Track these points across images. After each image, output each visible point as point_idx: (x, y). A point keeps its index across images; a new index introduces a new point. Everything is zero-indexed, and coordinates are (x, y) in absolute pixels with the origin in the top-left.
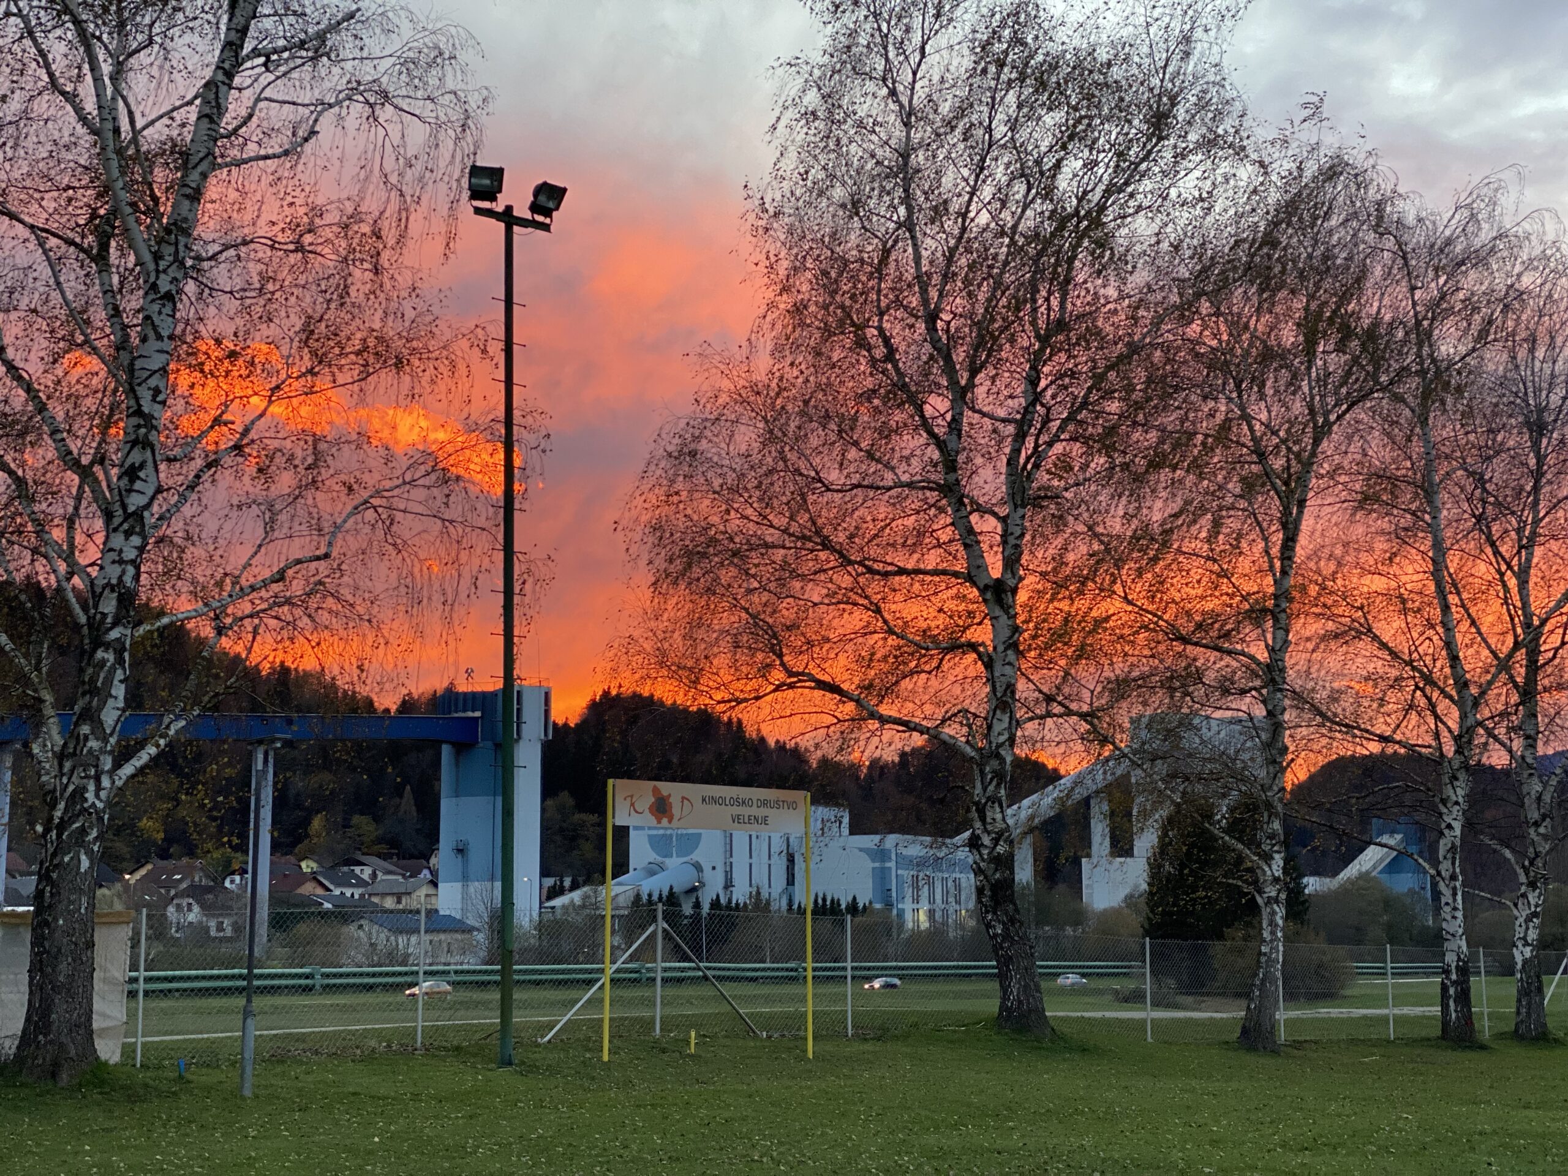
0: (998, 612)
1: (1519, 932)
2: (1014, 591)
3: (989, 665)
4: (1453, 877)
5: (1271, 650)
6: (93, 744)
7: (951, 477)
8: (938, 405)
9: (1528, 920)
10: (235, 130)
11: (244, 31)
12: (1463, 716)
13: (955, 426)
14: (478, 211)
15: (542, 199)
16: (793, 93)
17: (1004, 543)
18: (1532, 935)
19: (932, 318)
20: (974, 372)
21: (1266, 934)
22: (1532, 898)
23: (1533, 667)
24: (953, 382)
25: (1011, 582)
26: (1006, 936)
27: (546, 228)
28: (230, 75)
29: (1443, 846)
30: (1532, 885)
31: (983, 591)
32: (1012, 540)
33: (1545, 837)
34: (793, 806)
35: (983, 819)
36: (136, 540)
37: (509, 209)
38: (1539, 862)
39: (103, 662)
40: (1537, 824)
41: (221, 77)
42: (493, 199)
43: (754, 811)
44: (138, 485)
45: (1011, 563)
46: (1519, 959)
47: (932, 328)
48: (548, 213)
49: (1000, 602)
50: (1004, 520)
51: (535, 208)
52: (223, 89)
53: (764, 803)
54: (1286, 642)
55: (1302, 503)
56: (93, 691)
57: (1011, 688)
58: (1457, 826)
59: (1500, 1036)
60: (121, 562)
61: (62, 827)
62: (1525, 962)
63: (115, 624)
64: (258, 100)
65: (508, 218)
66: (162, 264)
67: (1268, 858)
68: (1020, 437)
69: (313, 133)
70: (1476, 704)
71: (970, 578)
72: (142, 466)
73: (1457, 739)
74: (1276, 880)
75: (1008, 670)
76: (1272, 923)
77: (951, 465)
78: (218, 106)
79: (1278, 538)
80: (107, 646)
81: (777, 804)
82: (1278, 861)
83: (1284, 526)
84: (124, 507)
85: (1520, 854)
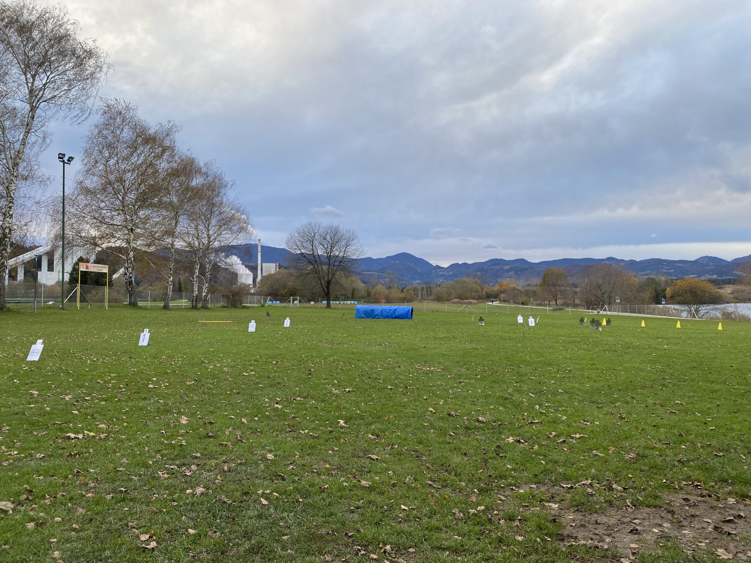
4: (196, 281)
9: (205, 288)
14: (60, 161)
15: (70, 159)
18: (206, 291)
25: (134, 229)
27: (70, 164)
29: (195, 276)
30: (206, 282)
31: (128, 230)
34: (106, 268)
38: (208, 279)
40: (208, 272)
42: (62, 159)
46: (203, 295)
49: (132, 232)
51: (68, 161)
58: (197, 272)
65: (64, 162)
75: (133, 244)
81: (103, 267)
85: (205, 278)
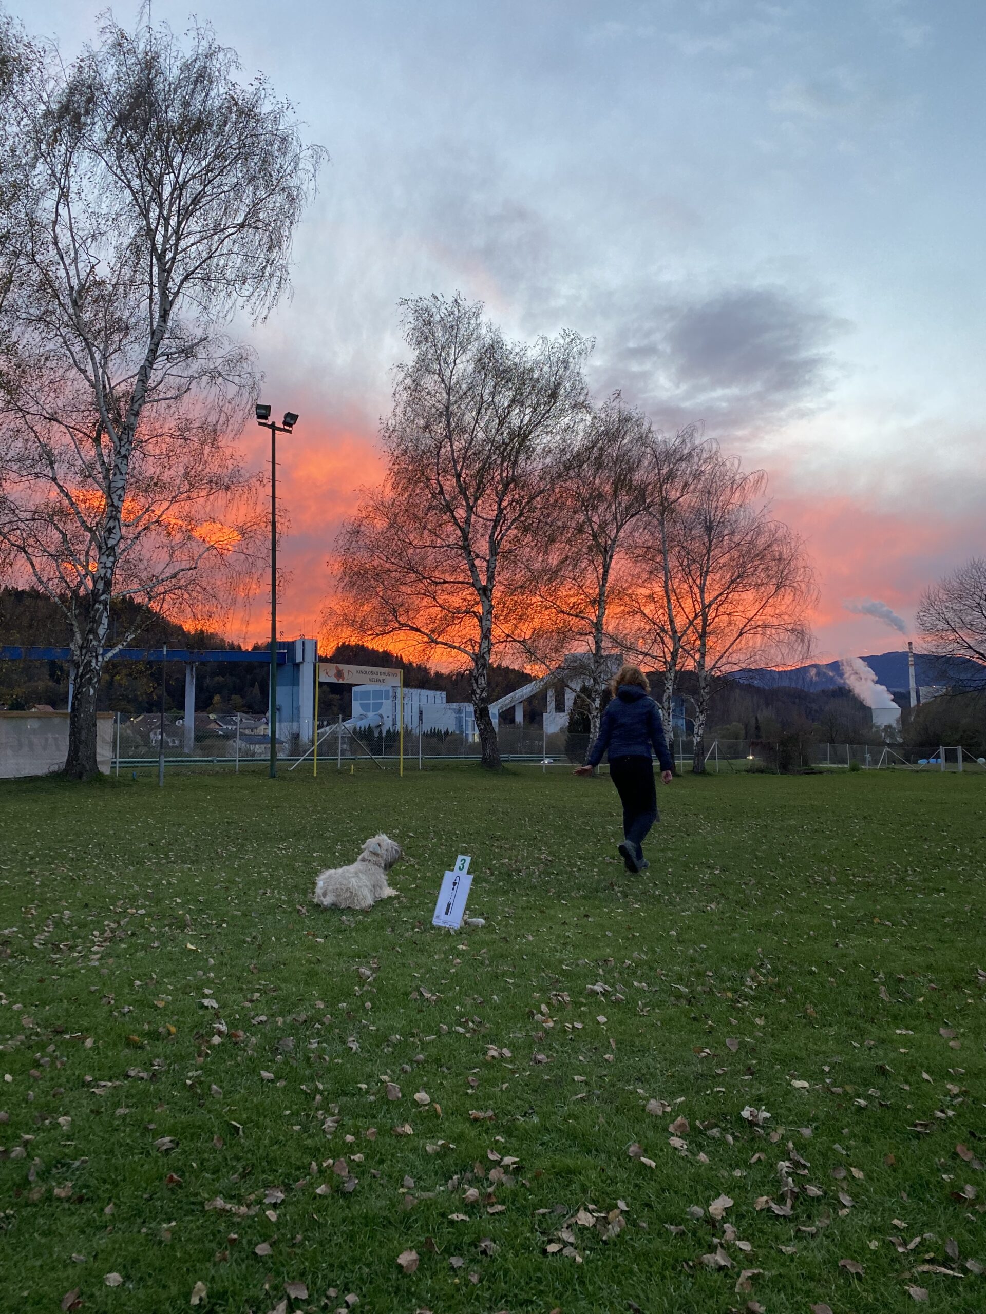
0: (484, 599)
1: (696, 731)
2: (491, 590)
3: (480, 620)
4: (669, 708)
5: (598, 617)
6: (94, 643)
7: (466, 543)
8: (461, 513)
9: (700, 726)
10: (155, 388)
11: (157, 345)
12: (675, 645)
13: (467, 521)
14: (260, 424)
15: (288, 420)
16: (401, 379)
17: (488, 571)
18: (701, 732)
19: (458, 476)
20: (476, 500)
21: (592, 730)
22: (701, 717)
23: (705, 625)
24: (468, 504)
25: (490, 587)
26: (485, 729)
27: (290, 432)
28: (152, 363)
29: (665, 696)
30: (701, 712)
31: (478, 590)
32: (491, 570)
33: (707, 693)
34: (395, 675)
35: (477, 683)
36: (112, 559)
37: (274, 423)
38: (704, 703)
39: (98, 609)
40: (704, 688)
41: (147, 364)
42: (266, 418)
43: (379, 677)
44: (112, 536)
45: (491, 578)
46: (695, 742)
47: (458, 481)
48: (291, 425)
49: (485, 594)
50: (488, 561)
51: (285, 423)
52: (148, 369)
53: (383, 674)
54: (604, 613)
55: (611, 557)
56: (94, 621)
57: (489, 630)
58: (671, 688)
59: (688, 772)
60: (105, 567)
61: (82, 676)
62: (698, 743)
63: (103, 594)
64: (165, 374)
65: (273, 427)
66: (123, 443)
67: (594, 700)
68: (495, 527)
69: (189, 389)
70: (680, 639)
71: (473, 585)
72: (114, 528)
73: (672, 653)
74: (597, 708)
75: (488, 622)
76: (595, 726)
77: (466, 538)
78: (146, 376)
79: (601, 571)
80: (100, 602)
81: (389, 674)
82: (598, 702)
83: (604, 566)
84: (106, 545)
85: (697, 700)
